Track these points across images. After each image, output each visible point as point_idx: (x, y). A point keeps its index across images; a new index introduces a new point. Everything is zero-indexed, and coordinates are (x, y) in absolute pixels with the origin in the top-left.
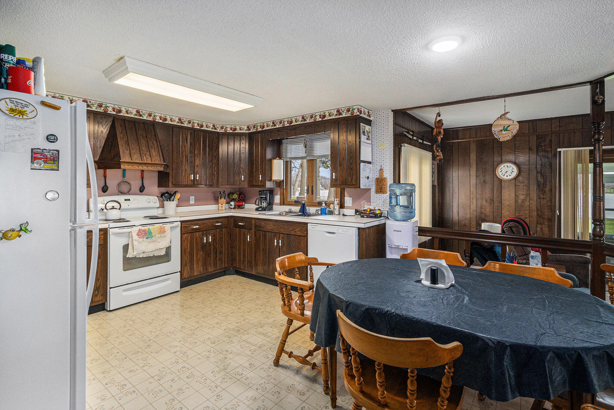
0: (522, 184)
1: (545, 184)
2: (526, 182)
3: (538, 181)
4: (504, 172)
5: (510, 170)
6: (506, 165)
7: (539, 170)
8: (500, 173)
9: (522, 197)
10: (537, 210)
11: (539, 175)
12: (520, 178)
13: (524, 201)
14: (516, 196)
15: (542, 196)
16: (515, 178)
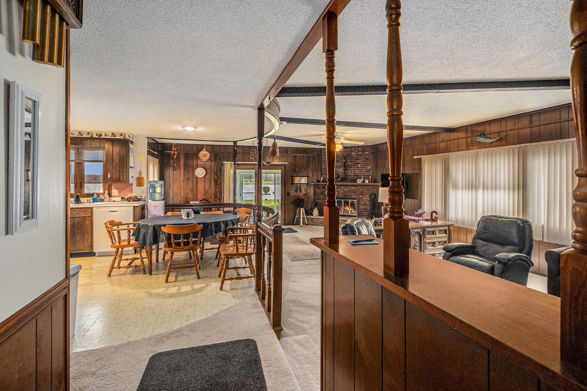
0: (207, 180)
1: (218, 180)
2: (209, 178)
3: (215, 178)
4: (199, 173)
5: (202, 172)
6: (199, 169)
7: (215, 172)
8: (197, 174)
9: (207, 187)
10: (214, 194)
11: (215, 175)
12: (207, 176)
13: (208, 189)
14: (205, 187)
15: (216, 186)
16: (204, 177)
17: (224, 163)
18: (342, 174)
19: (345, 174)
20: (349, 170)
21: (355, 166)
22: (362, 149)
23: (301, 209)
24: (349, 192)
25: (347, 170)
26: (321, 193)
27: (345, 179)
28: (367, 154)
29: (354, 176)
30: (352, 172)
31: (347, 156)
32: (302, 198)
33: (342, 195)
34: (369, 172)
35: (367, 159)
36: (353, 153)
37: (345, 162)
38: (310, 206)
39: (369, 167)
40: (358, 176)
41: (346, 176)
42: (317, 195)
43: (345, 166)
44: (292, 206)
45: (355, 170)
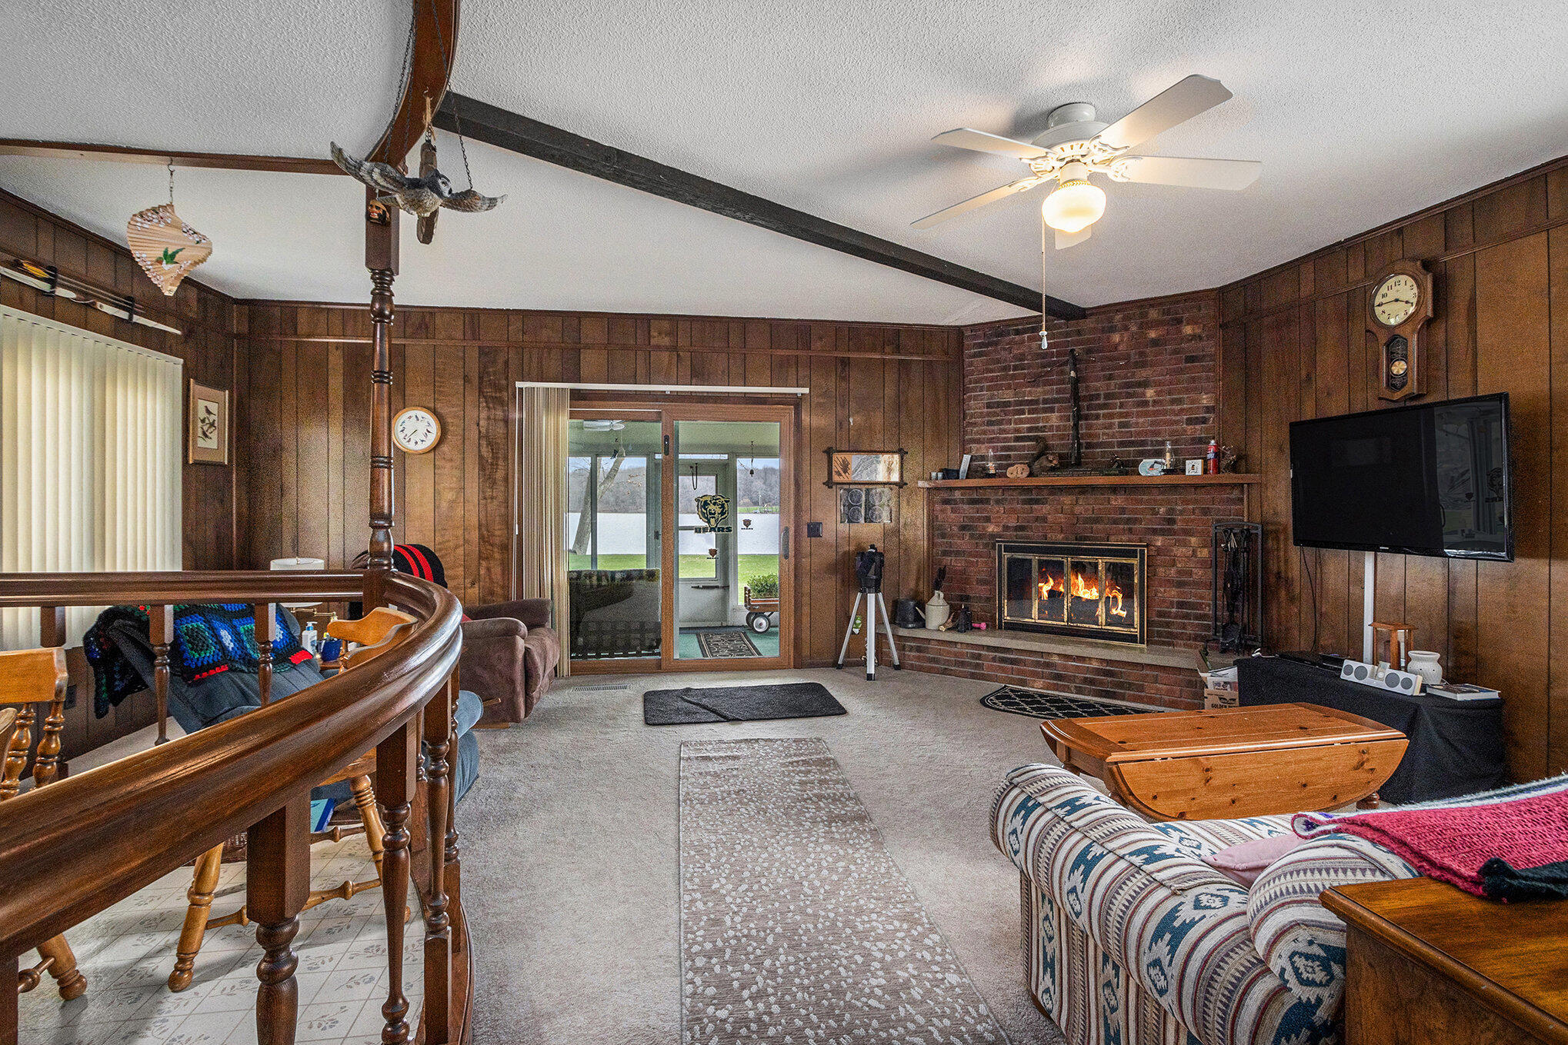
0: (448, 465)
1: (494, 465)
2: (458, 457)
3: (481, 457)
4: (408, 432)
5: (422, 427)
6: (413, 413)
7: (483, 430)
8: (401, 436)
9: (449, 496)
10: (480, 525)
11: (484, 442)
12: (445, 448)
13: (452, 504)
14: (436, 493)
15: (489, 493)
16: (435, 449)
17: (521, 389)
18: (1062, 438)
19: (1078, 439)
20: (1097, 417)
21: (1129, 395)
22: (1166, 312)
23: (871, 597)
24: (1097, 521)
25: (1087, 417)
26: (963, 528)
27: (1078, 464)
28: (1194, 337)
29: (1121, 444)
30: (1110, 426)
31: (1089, 351)
32: (872, 547)
33: (1060, 537)
34: (1204, 421)
35: (1191, 359)
36: (1116, 338)
37: (1076, 382)
38: (912, 584)
39: (1206, 400)
40: (1143, 443)
41: (1079, 444)
42: (943, 536)
43: (1076, 398)
44: (830, 585)
45: (1127, 415)
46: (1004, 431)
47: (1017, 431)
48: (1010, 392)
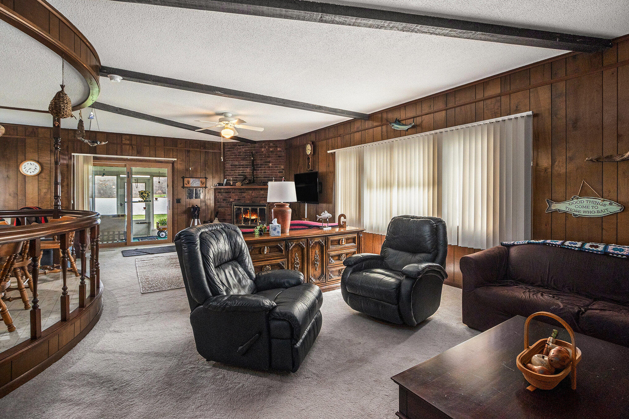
0: (44, 180)
2: (48, 178)
4: (27, 168)
5: (33, 167)
6: (29, 162)
8: (24, 170)
9: (44, 191)
12: (43, 174)
13: (46, 194)
14: (39, 190)
16: (38, 175)
17: (74, 156)
18: (250, 175)
19: (253, 176)
20: (258, 170)
21: (266, 165)
22: (274, 144)
23: (196, 220)
24: (257, 197)
25: (256, 170)
26: (224, 200)
27: (254, 182)
28: (280, 151)
29: (264, 177)
30: (261, 173)
31: (257, 152)
32: (197, 206)
33: (249, 202)
34: (282, 172)
35: (279, 157)
36: (263, 150)
37: (253, 161)
38: (209, 217)
39: (282, 167)
40: (269, 177)
41: (254, 177)
42: (218, 202)
43: (253, 165)
44: (184, 217)
45: (265, 170)
46: (235, 173)
47: (239, 173)
48: (237, 162)
